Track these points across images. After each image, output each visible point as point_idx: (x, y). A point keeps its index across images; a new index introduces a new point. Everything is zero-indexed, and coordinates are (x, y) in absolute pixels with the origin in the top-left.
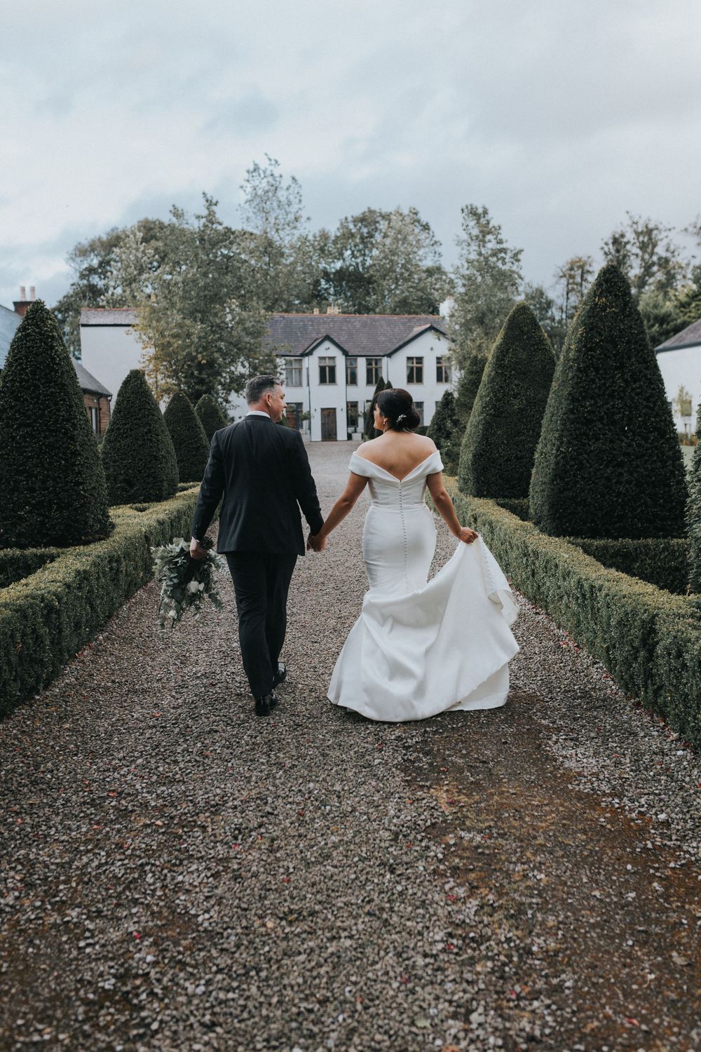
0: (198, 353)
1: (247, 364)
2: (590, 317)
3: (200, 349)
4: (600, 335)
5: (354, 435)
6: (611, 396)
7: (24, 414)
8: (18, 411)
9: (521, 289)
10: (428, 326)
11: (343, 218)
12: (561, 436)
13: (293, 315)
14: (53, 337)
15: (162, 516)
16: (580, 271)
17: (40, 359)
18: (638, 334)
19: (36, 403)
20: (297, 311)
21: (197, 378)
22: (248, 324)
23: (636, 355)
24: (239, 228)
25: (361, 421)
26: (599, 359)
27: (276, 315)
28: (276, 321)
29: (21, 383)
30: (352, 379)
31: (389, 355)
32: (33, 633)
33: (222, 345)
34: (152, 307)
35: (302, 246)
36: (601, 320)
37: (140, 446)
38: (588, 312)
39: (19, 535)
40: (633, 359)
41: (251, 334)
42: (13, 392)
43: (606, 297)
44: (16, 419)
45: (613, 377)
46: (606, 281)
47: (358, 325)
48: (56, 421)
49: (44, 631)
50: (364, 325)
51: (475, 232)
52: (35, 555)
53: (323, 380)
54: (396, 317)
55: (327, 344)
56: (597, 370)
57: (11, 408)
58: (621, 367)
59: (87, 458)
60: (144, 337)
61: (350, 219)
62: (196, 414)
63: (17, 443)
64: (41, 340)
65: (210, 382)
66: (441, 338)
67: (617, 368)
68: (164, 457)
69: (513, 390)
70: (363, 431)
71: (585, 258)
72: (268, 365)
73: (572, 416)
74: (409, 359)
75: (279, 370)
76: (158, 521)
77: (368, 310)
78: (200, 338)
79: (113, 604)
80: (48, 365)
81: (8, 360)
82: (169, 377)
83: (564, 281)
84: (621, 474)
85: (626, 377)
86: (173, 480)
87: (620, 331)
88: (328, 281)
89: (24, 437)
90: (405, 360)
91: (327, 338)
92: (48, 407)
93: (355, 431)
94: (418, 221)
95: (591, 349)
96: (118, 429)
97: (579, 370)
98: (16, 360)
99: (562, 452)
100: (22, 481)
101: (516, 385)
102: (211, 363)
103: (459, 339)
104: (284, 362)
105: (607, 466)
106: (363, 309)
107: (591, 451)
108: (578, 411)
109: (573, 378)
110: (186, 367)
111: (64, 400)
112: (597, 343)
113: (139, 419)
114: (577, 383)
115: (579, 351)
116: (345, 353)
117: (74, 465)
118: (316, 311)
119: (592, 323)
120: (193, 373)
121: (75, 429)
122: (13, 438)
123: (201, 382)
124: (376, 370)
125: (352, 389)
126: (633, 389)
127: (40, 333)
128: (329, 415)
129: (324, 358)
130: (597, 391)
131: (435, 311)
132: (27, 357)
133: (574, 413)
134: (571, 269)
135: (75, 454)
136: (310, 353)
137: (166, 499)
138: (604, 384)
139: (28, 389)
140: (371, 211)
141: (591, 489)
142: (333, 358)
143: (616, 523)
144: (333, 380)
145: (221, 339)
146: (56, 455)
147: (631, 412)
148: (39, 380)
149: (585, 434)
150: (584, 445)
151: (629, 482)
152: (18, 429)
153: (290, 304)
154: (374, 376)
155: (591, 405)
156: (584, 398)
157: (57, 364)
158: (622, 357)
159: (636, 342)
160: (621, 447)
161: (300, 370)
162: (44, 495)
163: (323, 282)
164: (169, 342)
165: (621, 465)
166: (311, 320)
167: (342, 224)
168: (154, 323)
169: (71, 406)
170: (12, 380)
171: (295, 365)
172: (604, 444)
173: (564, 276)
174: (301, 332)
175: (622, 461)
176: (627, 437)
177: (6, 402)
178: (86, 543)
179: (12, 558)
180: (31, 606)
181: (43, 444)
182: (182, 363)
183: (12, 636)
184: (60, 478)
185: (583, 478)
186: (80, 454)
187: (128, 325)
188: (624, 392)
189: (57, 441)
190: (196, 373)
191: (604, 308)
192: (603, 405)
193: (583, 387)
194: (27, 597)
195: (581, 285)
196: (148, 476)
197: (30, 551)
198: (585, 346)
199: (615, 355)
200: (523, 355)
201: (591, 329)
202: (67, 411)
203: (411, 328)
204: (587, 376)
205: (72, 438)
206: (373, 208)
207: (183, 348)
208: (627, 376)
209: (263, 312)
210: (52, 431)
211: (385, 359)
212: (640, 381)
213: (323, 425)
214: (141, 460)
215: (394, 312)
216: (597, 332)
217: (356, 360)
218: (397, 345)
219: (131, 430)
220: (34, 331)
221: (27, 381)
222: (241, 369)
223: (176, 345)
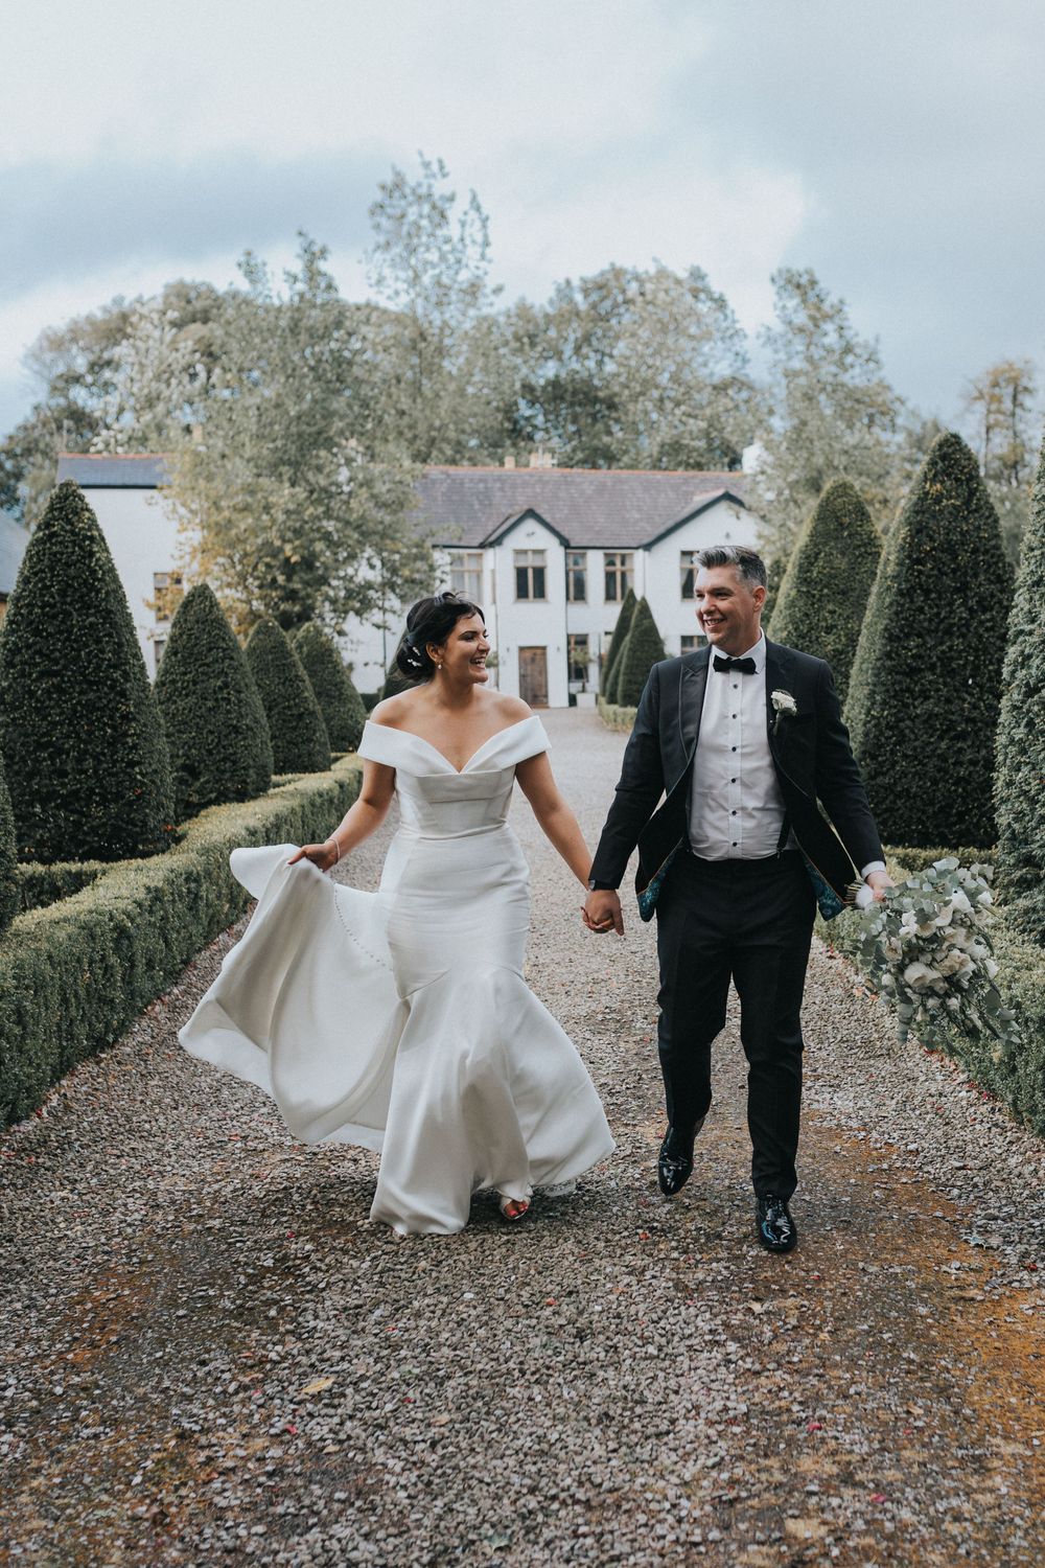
0: (284, 541)
1: (377, 562)
2: (917, 512)
3: (289, 535)
4: (932, 539)
5: (580, 698)
6: (948, 632)
7: (47, 656)
8: (39, 652)
9: (899, 421)
10: (720, 492)
11: (562, 281)
12: (872, 694)
13: (464, 470)
14: (92, 538)
15: (253, 823)
16: (1010, 390)
17: (72, 571)
18: (989, 540)
19: (68, 639)
20: (473, 462)
21: (283, 588)
22: (381, 488)
23: (986, 571)
24: (362, 301)
25: (594, 672)
26: (929, 577)
27: (434, 470)
28: (434, 482)
29: (42, 608)
30: (577, 590)
31: (648, 547)
32: (102, 961)
33: (330, 526)
34: (197, 454)
35: (484, 338)
36: (934, 517)
37: (210, 709)
38: (916, 504)
39: (40, 844)
40: (982, 577)
41: (385, 505)
42: (32, 622)
43: (942, 482)
44: (36, 665)
45: (951, 604)
46: (944, 458)
47: (589, 490)
48: (98, 668)
49: (113, 960)
50: (602, 488)
51: (801, 318)
52: (69, 873)
53: (522, 593)
54: (659, 475)
55: (530, 525)
56: (927, 592)
57: (29, 647)
58: (963, 589)
59: (145, 725)
60: (182, 511)
61: (576, 283)
62: (297, 657)
63: (38, 701)
64: (74, 542)
65: (308, 596)
66: (743, 513)
67: (957, 590)
68: (250, 728)
69: (825, 619)
70: (597, 689)
71: (1019, 365)
72: (419, 564)
73: (889, 663)
74: (686, 554)
75: (438, 573)
76: (247, 829)
77: (611, 458)
78: (288, 512)
79: (192, 944)
80: (86, 581)
81: (22, 573)
82: (229, 585)
83: (980, 407)
84: (960, 750)
85: (970, 603)
86: (264, 767)
87: (962, 534)
88: (532, 403)
89: (48, 692)
90: (678, 555)
91: (531, 514)
92: (86, 645)
93: (584, 690)
94: (707, 291)
95: (919, 561)
96: (173, 682)
97: (900, 593)
98: (36, 574)
99: (873, 717)
100: (44, 759)
101: (831, 612)
102: (308, 563)
103: (777, 518)
104: (448, 559)
105: (941, 738)
106: (598, 456)
107: (917, 716)
108: (898, 655)
109: (891, 604)
110: (261, 568)
111: (110, 635)
112: (927, 553)
113: (208, 665)
114: (897, 613)
115: (900, 564)
116: (565, 543)
117: (125, 734)
118: (509, 462)
119: (920, 522)
120: (274, 580)
121: (127, 681)
122: (32, 694)
123: (291, 596)
124: (623, 575)
125: (577, 609)
126: (981, 623)
127: (73, 532)
128: (533, 660)
129: (525, 552)
130: (926, 624)
131: (734, 462)
132: (52, 569)
133: (891, 659)
134: (996, 384)
135: (126, 717)
136: (498, 542)
137: (254, 798)
138: (938, 614)
139: (55, 617)
140: (618, 273)
141: (916, 773)
142: (540, 552)
143: (954, 824)
144: (540, 593)
145: (328, 514)
146: (98, 720)
147: (977, 657)
148: (71, 604)
149: (908, 690)
150: (906, 706)
151: (974, 763)
152: (38, 679)
153: (459, 447)
154: (616, 585)
155: (917, 647)
156: (908, 636)
157: (99, 580)
158: (965, 574)
159: (986, 552)
160: (962, 709)
161: (479, 575)
162: (80, 782)
163: (522, 404)
164: (230, 521)
165: (962, 736)
166: (499, 479)
167: (559, 291)
168: (202, 483)
169: (120, 645)
170: (27, 605)
171: (469, 565)
172: (936, 705)
173: (981, 396)
174: (481, 503)
175: (963, 731)
176: (972, 695)
177: (20, 638)
178: (145, 855)
179: (32, 878)
180: (97, 924)
181: (79, 703)
182: (253, 559)
183: (79, 961)
184: (104, 755)
185: (905, 756)
186: (134, 719)
187: (153, 487)
188: (967, 626)
189: (100, 698)
190: (281, 579)
191: (938, 500)
192: (935, 647)
193: (906, 619)
194: (91, 912)
195: (1013, 415)
196: (224, 760)
197: (59, 867)
198: (909, 557)
199: (954, 571)
200: (842, 563)
201: (919, 531)
202: (114, 652)
203: (689, 495)
204: (912, 602)
205: (123, 694)
206: (618, 265)
207: (254, 531)
208: (972, 603)
209: (407, 463)
210: (91, 683)
211: (639, 555)
212: (992, 609)
213: (523, 677)
214: (211, 732)
215: (656, 465)
216: (928, 536)
217: (583, 556)
218: (662, 530)
219: (195, 683)
220: (63, 529)
221: (52, 606)
222: (366, 572)
223: (243, 526)
